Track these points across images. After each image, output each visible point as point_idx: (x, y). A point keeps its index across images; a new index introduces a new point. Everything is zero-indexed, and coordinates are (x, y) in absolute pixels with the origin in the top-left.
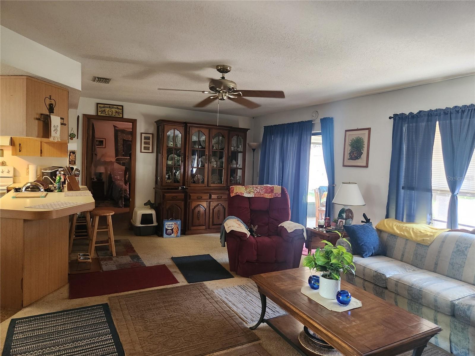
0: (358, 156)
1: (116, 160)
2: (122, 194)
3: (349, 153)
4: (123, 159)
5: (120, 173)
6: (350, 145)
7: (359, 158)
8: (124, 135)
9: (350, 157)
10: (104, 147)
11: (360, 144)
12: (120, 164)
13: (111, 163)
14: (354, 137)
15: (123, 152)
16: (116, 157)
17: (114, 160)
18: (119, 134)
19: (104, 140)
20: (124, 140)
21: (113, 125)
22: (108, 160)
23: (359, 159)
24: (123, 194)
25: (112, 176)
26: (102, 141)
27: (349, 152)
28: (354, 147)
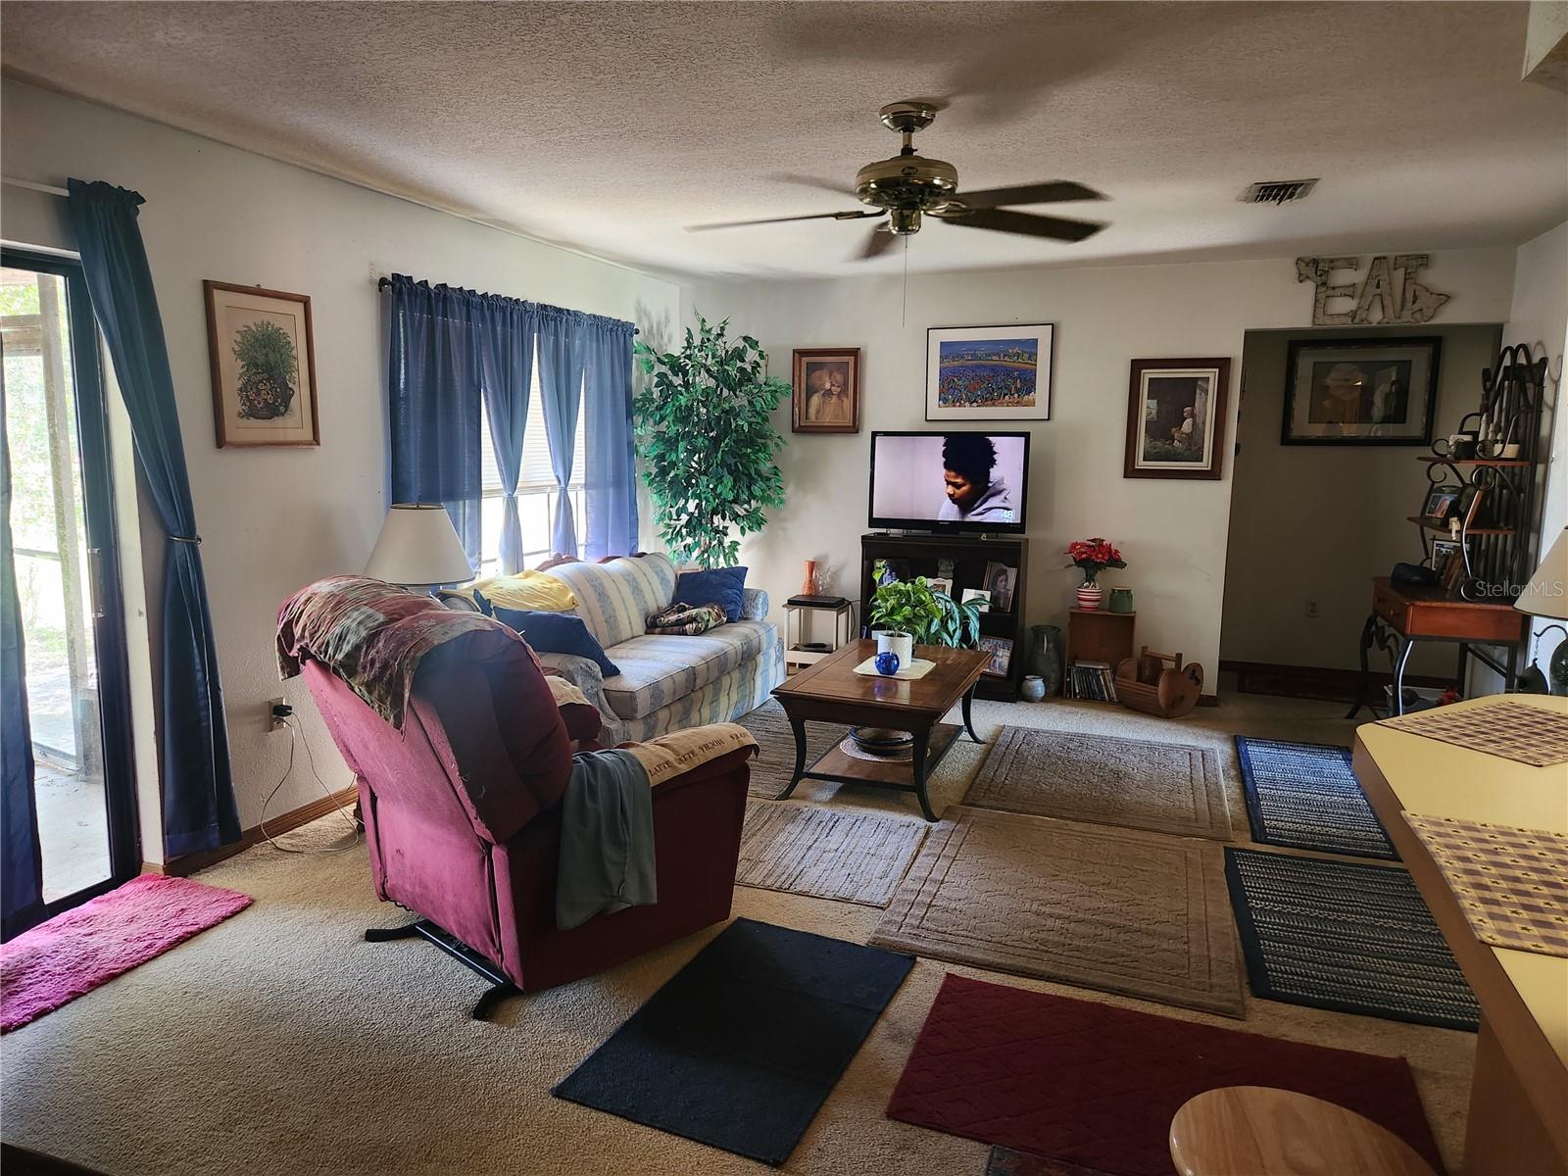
0: (280, 404)
3: (241, 390)
6: (240, 355)
7: (282, 409)
9: (244, 404)
11: (278, 355)
14: (252, 321)
23: (283, 414)
27: (239, 384)
28: (256, 366)
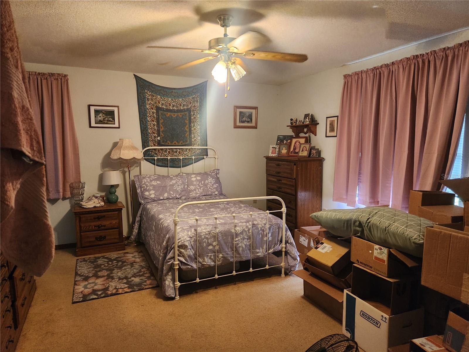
1: (145, 154)
2: (173, 258)
4: (159, 151)
5: (154, 183)
8: (159, 97)
10: (117, 125)
12: (152, 162)
13: (134, 162)
15: (159, 136)
16: (144, 147)
17: (139, 154)
18: (148, 94)
19: (116, 109)
20: (158, 109)
21: (134, 75)
22: (127, 154)
24: (177, 257)
25: (139, 191)
26: (112, 113)
